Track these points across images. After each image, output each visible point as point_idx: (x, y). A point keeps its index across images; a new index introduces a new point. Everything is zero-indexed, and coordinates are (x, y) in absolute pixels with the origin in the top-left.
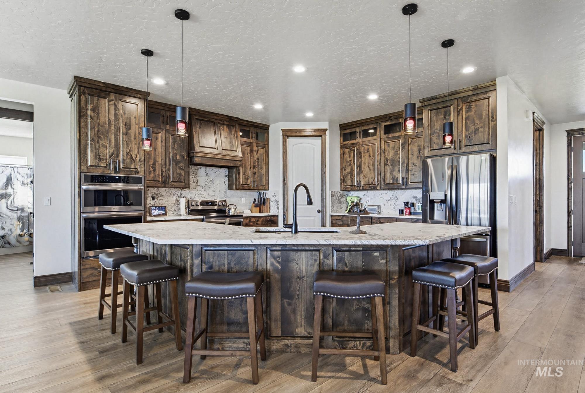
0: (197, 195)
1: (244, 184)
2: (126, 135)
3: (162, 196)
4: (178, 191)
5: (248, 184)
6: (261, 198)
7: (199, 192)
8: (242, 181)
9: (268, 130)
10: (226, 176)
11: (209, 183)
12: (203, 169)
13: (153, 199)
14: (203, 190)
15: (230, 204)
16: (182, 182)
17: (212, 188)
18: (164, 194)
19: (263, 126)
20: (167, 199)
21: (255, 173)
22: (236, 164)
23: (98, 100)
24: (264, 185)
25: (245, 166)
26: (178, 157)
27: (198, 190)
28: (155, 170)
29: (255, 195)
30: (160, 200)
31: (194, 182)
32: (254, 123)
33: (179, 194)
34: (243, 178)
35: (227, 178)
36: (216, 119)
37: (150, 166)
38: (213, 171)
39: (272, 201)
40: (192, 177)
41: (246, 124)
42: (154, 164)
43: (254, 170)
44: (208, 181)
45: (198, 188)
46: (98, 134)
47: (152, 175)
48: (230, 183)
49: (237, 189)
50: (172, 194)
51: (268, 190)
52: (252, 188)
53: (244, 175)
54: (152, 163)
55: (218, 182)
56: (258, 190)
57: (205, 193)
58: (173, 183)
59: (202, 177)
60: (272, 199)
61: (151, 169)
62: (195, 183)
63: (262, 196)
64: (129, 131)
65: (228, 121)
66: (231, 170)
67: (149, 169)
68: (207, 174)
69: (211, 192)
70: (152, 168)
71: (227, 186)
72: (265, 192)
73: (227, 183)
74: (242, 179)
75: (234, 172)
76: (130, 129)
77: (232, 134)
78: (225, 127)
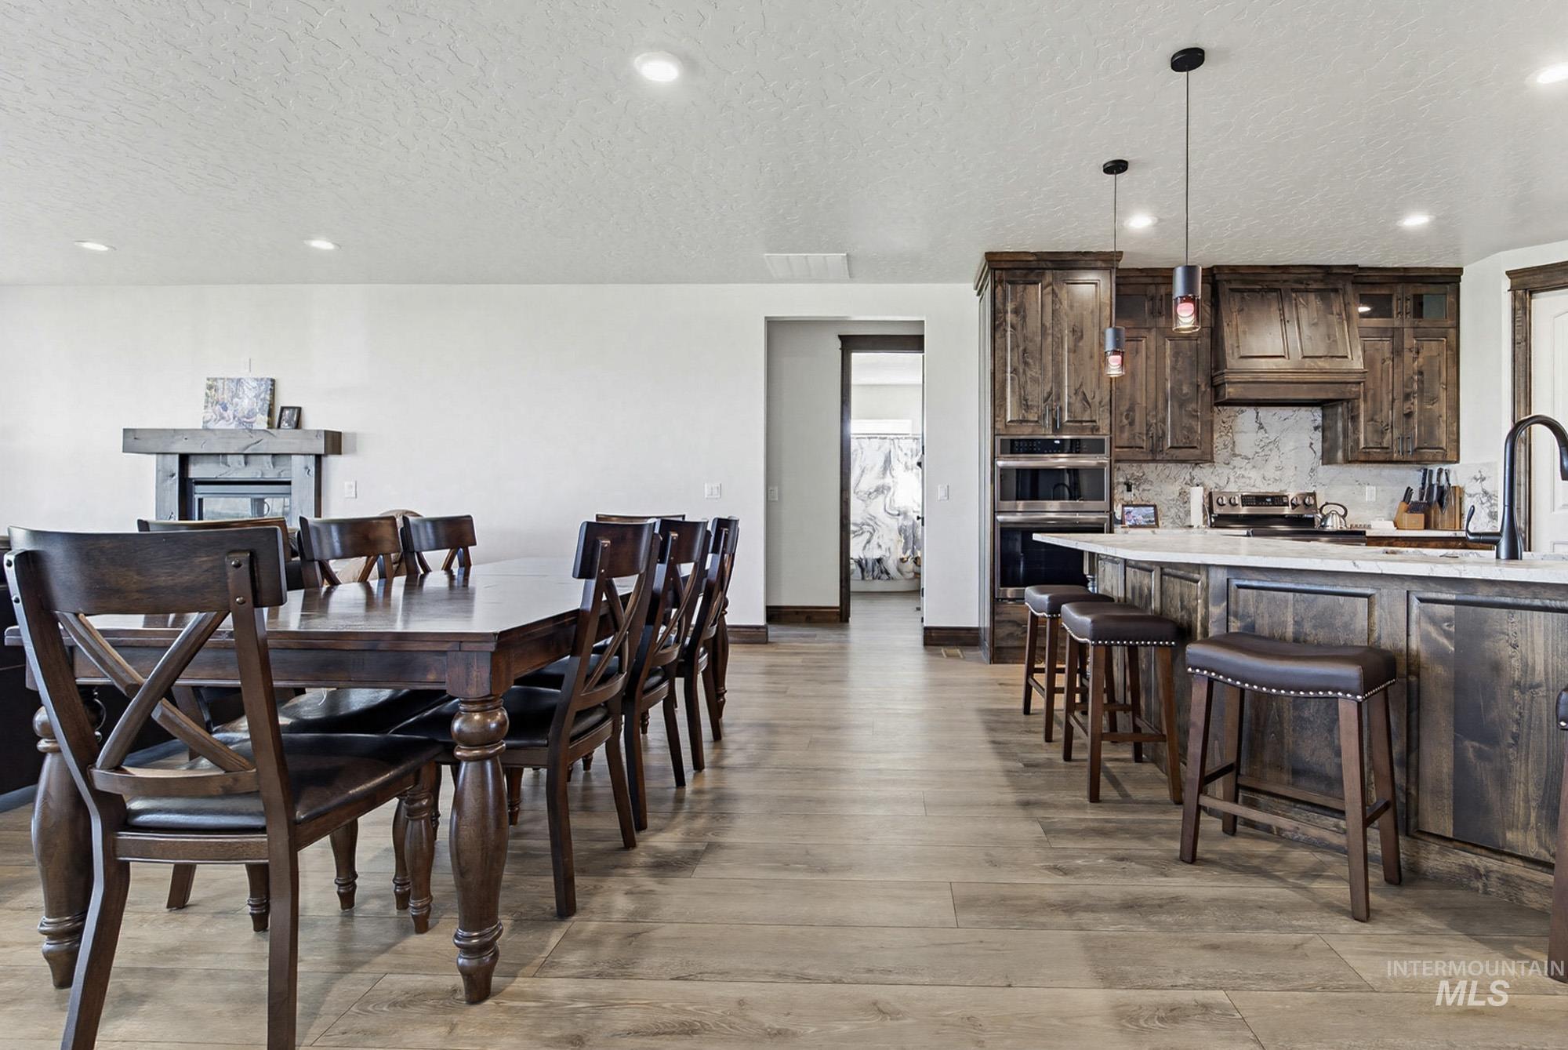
0: (1232, 479)
1: (1371, 445)
2: (1075, 351)
3: (1146, 481)
4: (1185, 470)
5: (1385, 445)
6: (1431, 486)
7: (1242, 472)
8: (1365, 440)
9: (1460, 281)
10: (1316, 428)
11: (1266, 449)
12: (1250, 412)
13: (1129, 490)
14: (1249, 466)
15: (1327, 504)
16: (1195, 447)
17: (1274, 461)
18: (1152, 476)
19: (1438, 274)
20: (1158, 489)
21: (1409, 415)
22: (1343, 392)
23: (1025, 289)
24: (1442, 449)
25: (1374, 395)
26: (1185, 389)
27: (1235, 467)
28: (1132, 423)
29: (1412, 478)
30: (1144, 490)
31: (1226, 446)
32: (1406, 269)
33: (1188, 477)
34: (1369, 428)
35: (1319, 434)
36: (1285, 281)
37: (1122, 414)
38: (1276, 417)
39: (1470, 496)
40: (1221, 436)
41: (1377, 280)
42: (1131, 409)
43: (1407, 405)
44: (1262, 444)
45: (1237, 461)
46: (1024, 357)
47: (1126, 435)
48: (1326, 445)
49: (1348, 461)
50: (1172, 476)
51: (1458, 461)
52: (1401, 458)
53: (1372, 420)
54: (1126, 407)
55: (1291, 445)
56: (1418, 462)
57: (1253, 474)
58: (1174, 451)
59: (1245, 433)
60: (1472, 488)
61: (1125, 422)
62: (1229, 449)
63: (1434, 481)
64: (1081, 344)
65: (1322, 281)
66: (1329, 411)
67: (1121, 421)
68: (1261, 427)
69: (1271, 472)
70: (1127, 417)
71: (1319, 454)
72: (1445, 467)
73: (1318, 446)
74: (1365, 433)
75: (1339, 416)
76: (1082, 337)
77: (1332, 314)
78: (1312, 296)
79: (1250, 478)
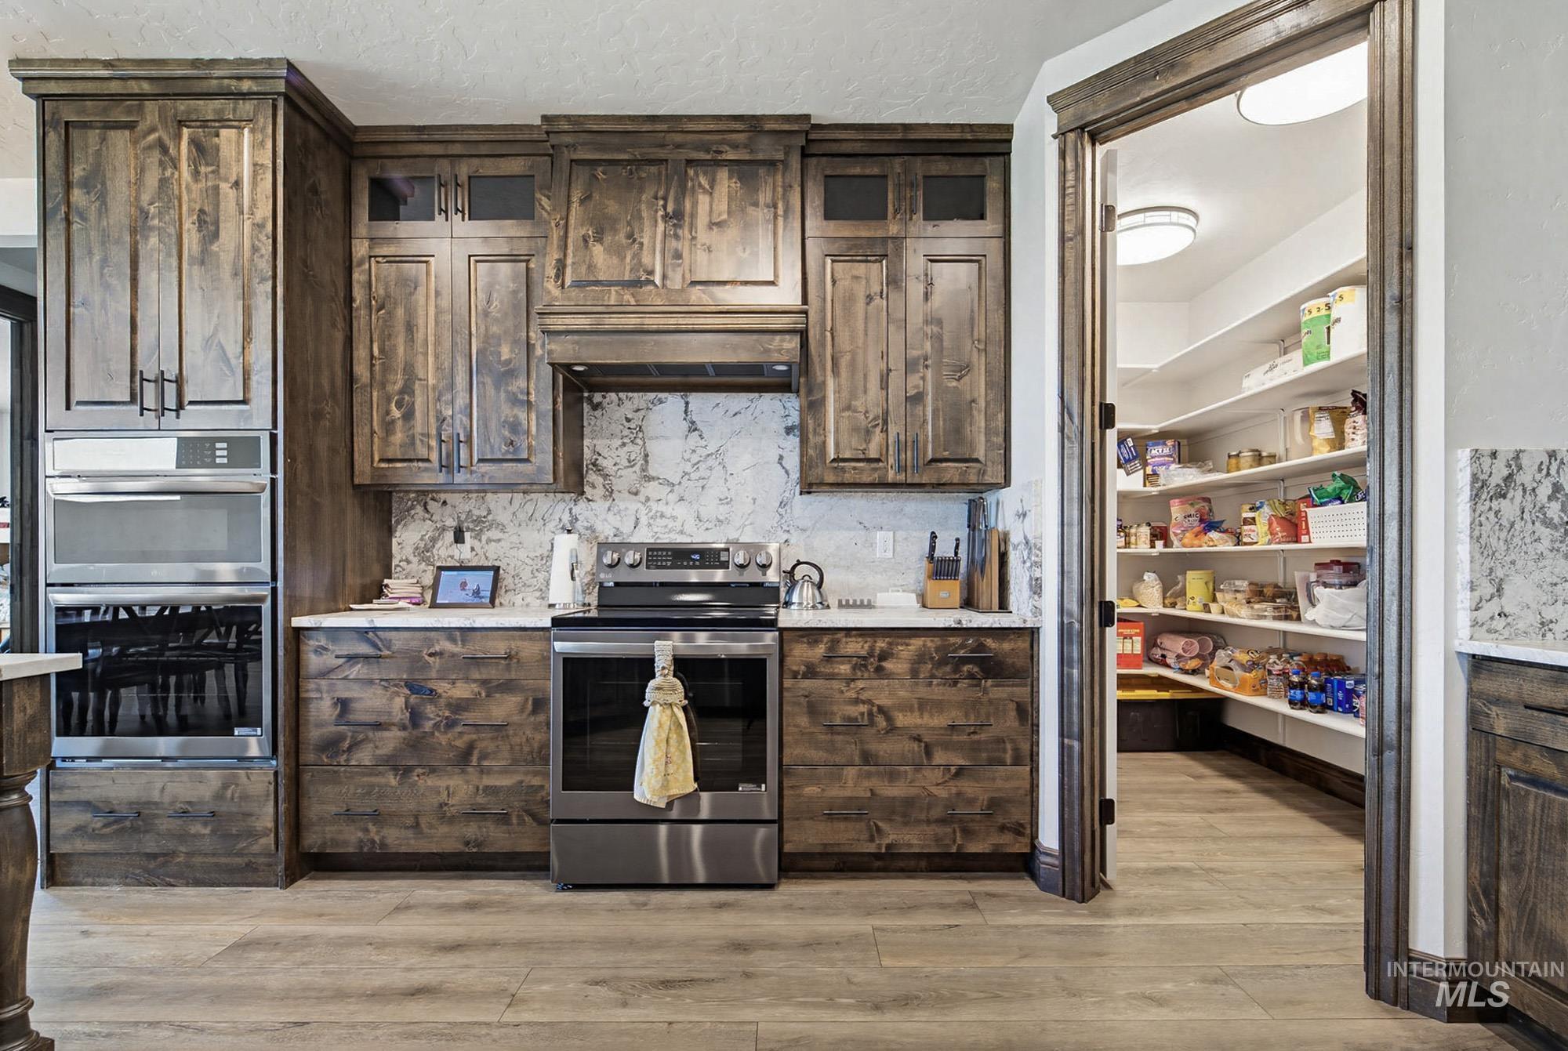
0: (644, 520)
1: (847, 455)
2: (202, 263)
3: (495, 525)
4: (562, 505)
5: (873, 454)
7: (655, 507)
8: (837, 445)
9: (1007, 154)
10: (789, 430)
11: (702, 466)
12: (673, 402)
13: (459, 538)
14: (673, 497)
15: (799, 563)
17: (716, 489)
18: (503, 517)
19: (969, 136)
20: (515, 539)
21: (917, 399)
22: (767, 351)
23: (103, 139)
24: (977, 461)
25: (853, 363)
26: (506, 352)
27: (648, 499)
28: (409, 416)
30: (489, 541)
31: (631, 463)
32: (906, 127)
33: (566, 518)
34: (845, 425)
35: (794, 441)
36: (678, 146)
37: (389, 400)
38: (720, 411)
40: (624, 444)
41: (858, 148)
42: (407, 390)
43: (914, 380)
44: (695, 458)
45: (651, 489)
47: (398, 437)
50: (537, 515)
51: (1007, 482)
52: (901, 478)
53: (848, 408)
54: (398, 386)
55: (746, 459)
57: (681, 511)
58: (485, 468)
59: (666, 438)
60: (1017, 533)
61: (396, 413)
62: (637, 468)
64: (214, 248)
65: (746, 146)
67: (388, 413)
68: (693, 428)
69: (710, 508)
70: (399, 405)
71: (795, 475)
72: (999, 496)
73: (793, 461)
74: (837, 431)
76: (216, 235)
77: (756, 204)
78: (723, 175)
79: (674, 518)
